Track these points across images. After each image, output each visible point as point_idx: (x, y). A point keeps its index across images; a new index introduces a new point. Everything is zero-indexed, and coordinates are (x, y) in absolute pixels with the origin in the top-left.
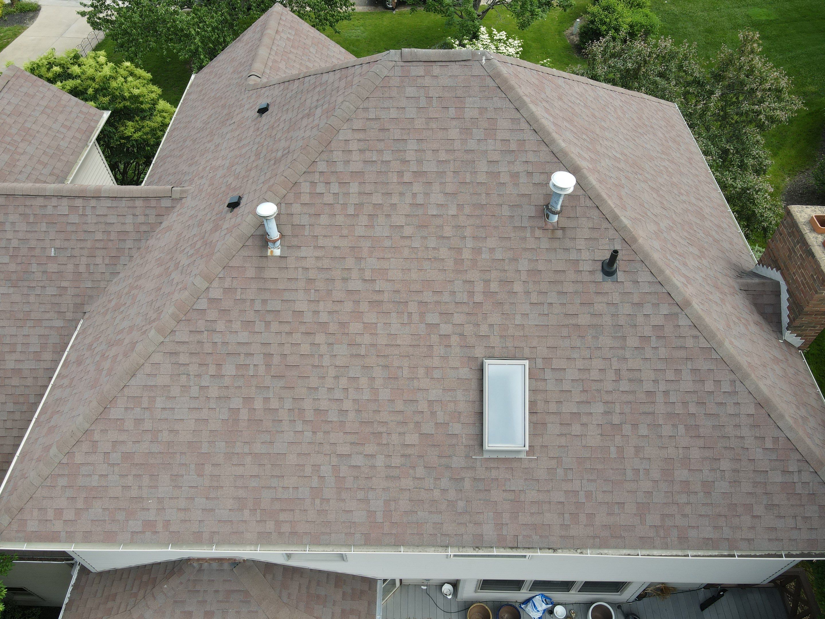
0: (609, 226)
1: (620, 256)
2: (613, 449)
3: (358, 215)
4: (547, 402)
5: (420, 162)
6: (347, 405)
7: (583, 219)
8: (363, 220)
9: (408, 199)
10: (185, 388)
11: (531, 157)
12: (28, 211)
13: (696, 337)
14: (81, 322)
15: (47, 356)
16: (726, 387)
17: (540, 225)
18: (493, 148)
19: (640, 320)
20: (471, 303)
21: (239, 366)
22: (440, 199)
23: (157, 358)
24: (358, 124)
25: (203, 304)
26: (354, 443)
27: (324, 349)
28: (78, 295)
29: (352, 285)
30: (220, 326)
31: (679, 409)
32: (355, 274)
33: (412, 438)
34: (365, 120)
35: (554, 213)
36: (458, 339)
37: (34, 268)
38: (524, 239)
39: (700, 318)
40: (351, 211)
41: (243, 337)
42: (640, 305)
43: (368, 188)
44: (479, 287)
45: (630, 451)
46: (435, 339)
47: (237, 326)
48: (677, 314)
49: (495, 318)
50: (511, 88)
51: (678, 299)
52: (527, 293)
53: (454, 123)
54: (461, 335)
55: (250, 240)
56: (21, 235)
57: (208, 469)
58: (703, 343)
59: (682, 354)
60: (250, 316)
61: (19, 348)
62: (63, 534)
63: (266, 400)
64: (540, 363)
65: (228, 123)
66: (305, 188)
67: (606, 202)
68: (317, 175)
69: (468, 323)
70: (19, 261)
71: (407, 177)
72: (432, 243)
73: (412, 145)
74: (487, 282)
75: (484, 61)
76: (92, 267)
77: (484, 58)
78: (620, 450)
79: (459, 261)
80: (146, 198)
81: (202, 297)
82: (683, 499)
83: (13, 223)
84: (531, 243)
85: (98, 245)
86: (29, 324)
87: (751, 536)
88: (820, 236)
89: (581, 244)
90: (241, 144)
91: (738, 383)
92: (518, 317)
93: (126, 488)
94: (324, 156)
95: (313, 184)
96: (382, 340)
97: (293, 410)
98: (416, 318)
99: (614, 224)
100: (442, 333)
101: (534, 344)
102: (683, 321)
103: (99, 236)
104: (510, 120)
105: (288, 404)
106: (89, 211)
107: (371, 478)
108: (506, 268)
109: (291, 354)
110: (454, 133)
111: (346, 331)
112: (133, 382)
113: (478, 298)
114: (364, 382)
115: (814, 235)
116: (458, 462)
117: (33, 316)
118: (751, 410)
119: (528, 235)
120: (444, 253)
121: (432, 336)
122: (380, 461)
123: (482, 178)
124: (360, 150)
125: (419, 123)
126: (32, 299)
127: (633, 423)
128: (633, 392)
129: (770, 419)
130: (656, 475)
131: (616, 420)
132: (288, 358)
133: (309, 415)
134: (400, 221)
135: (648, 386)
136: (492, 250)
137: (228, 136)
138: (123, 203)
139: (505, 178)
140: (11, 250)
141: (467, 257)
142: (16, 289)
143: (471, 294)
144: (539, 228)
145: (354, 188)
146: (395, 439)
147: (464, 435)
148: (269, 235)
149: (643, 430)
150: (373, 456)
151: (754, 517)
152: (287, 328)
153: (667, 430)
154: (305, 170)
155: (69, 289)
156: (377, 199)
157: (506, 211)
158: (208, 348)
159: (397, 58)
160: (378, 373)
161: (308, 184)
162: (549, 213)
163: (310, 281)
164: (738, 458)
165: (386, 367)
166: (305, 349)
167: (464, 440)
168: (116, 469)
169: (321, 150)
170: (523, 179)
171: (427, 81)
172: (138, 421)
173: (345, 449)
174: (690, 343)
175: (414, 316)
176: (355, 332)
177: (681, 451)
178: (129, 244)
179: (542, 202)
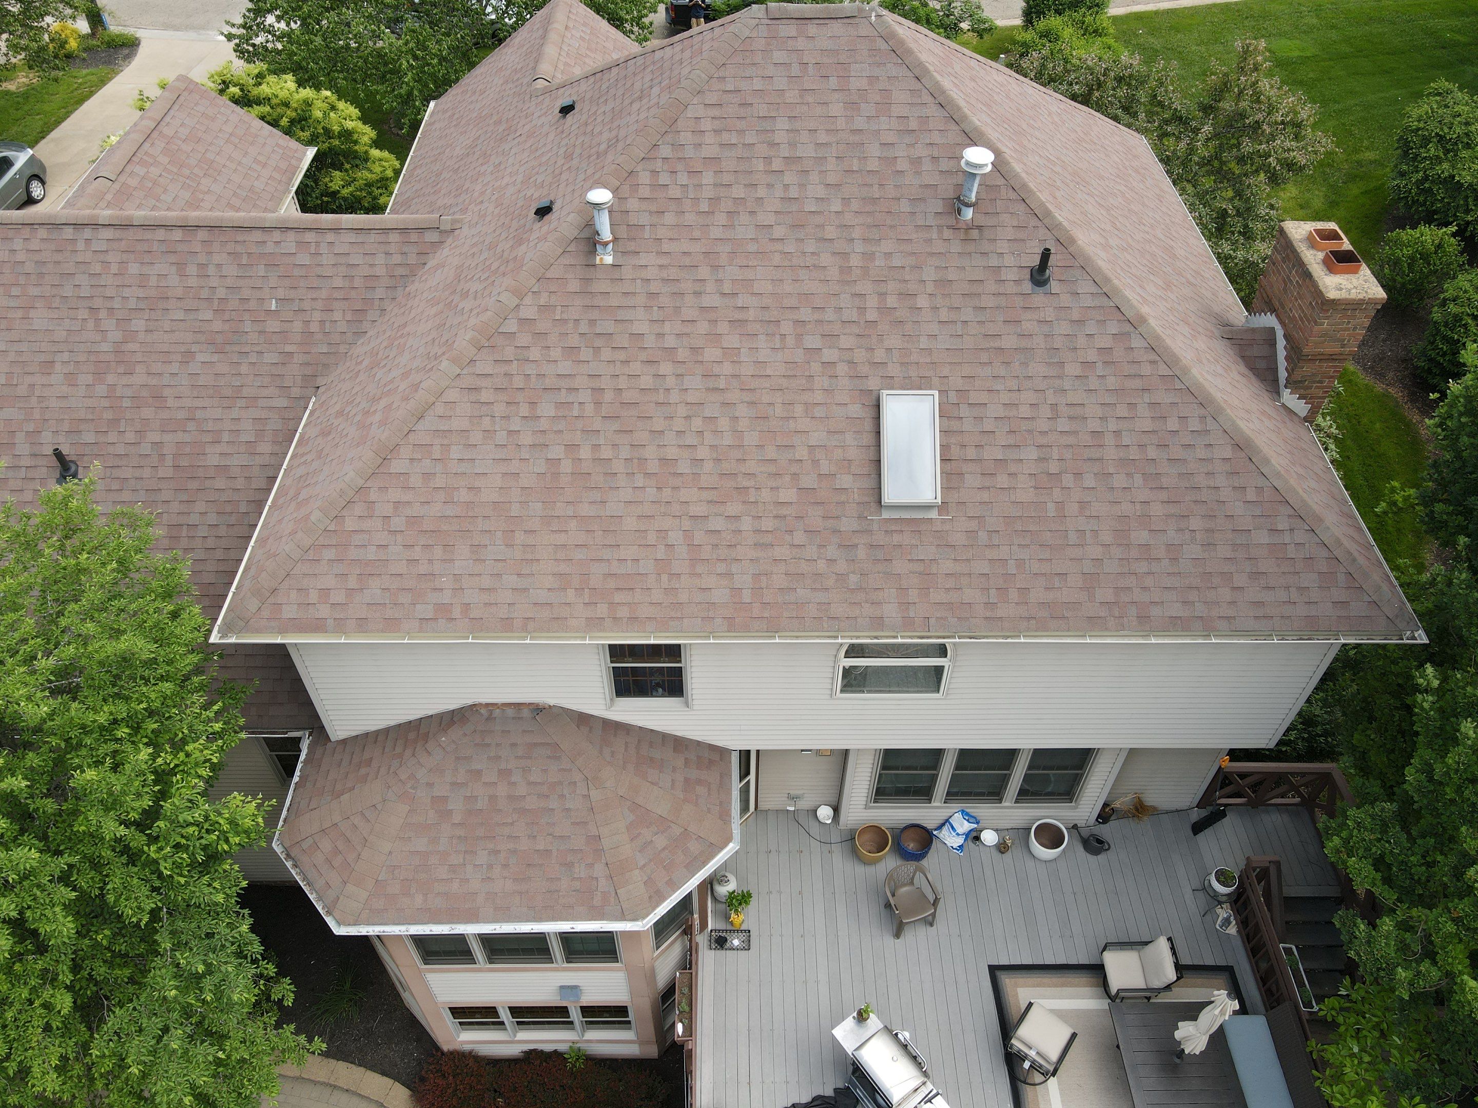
0: (1039, 224)
1: (1052, 260)
2: (1050, 506)
3: (713, 213)
4: (963, 446)
5: (792, 145)
6: (703, 453)
7: (1005, 215)
8: (721, 219)
9: (779, 192)
10: (489, 433)
11: (936, 138)
12: (239, 249)
13: (1153, 362)
14: (313, 399)
15: (265, 447)
16: (1195, 425)
17: (950, 223)
18: (887, 127)
19: (1081, 341)
20: (862, 322)
21: (560, 405)
22: (821, 192)
23: (452, 395)
24: (712, 98)
25: (511, 326)
26: (711, 502)
27: (671, 382)
28: (308, 364)
29: (707, 301)
30: (535, 353)
31: (1134, 453)
32: (710, 287)
33: (788, 494)
34: (721, 93)
35: (968, 205)
36: (846, 368)
37: (248, 326)
38: (929, 241)
39: (1158, 338)
40: (704, 207)
41: (565, 367)
42: (1080, 322)
43: (726, 178)
44: (872, 302)
45: (1072, 509)
46: (816, 367)
47: (556, 353)
48: (1128, 334)
49: (894, 341)
50: (910, 52)
51: (1129, 314)
52: (935, 309)
53: (836, 95)
54: (851, 362)
55: (573, 245)
56: (229, 282)
57: (520, 537)
58: (1163, 370)
59: (1137, 383)
60: (574, 340)
61: (226, 437)
62: (330, 622)
63: (596, 447)
64: (953, 397)
65: (510, 138)
66: (644, 178)
67: (1034, 193)
68: (659, 163)
69: (859, 347)
70: (227, 317)
71: (777, 165)
72: (810, 247)
73: (782, 124)
74: (882, 295)
75: (873, 18)
76: (327, 325)
77: (874, 14)
78: (1060, 505)
79: (845, 270)
80: (404, 230)
81: (510, 317)
82: (1142, 567)
83: (219, 266)
84: (939, 247)
85: (336, 295)
86: (241, 403)
87: (1230, 613)
88: (1320, 253)
89: (1003, 247)
90: (538, 154)
91: (1209, 419)
92: (923, 339)
93: (412, 561)
94: (669, 138)
95: (655, 173)
96: (747, 370)
97: (631, 459)
98: (790, 341)
99: (1045, 221)
100: (824, 360)
101: (945, 372)
102: (1137, 342)
103: (338, 282)
104: (908, 92)
105: (625, 453)
106: (324, 249)
107: (735, 546)
108: (907, 278)
109: (629, 388)
110: (836, 109)
111: (700, 359)
112: (420, 426)
113: (872, 315)
114: (724, 423)
115: (1312, 252)
116: (848, 524)
117: (245, 392)
118: (1228, 453)
119: (935, 236)
120: (826, 259)
121: (812, 363)
122: (746, 524)
123: (873, 165)
124: (715, 131)
125: (791, 96)
126: (244, 369)
127: (1075, 472)
128: (1076, 433)
129: (1251, 464)
130: (1107, 538)
131: (1053, 468)
132: (624, 394)
133: (653, 467)
134: (770, 219)
135: (1094, 425)
136: (888, 255)
137: (513, 152)
138: (373, 237)
139: (902, 165)
140: (216, 302)
141: (856, 264)
142: (222, 355)
143: (862, 310)
144: (948, 227)
145: (708, 178)
146: (766, 495)
147: (855, 490)
148: (599, 235)
149: (1089, 481)
150: (737, 518)
151: (1234, 588)
152: (622, 356)
153: (1119, 481)
154: (643, 155)
155: (295, 355)
156: (738, 191)
157: (905, 206)
158: (518, 382)
159: (762, 14)
160: (742, 411)
161: (647, 174)
162: (961, 206)
163: (652, 295)
164: (1211, 514)
165: (752, 403)
166: (646, 381)
167: (856, 495)
168: (399, 538)
169: (664, 130)
170: (927, 165)
171: (801, 43)
172: (427, 476)
173: (699, 510)
174: (1146, 370)
175: (788, 338)
176: (713, 359)
177: (1138, 506)
178: (380, 293)
179: (951, 194)
